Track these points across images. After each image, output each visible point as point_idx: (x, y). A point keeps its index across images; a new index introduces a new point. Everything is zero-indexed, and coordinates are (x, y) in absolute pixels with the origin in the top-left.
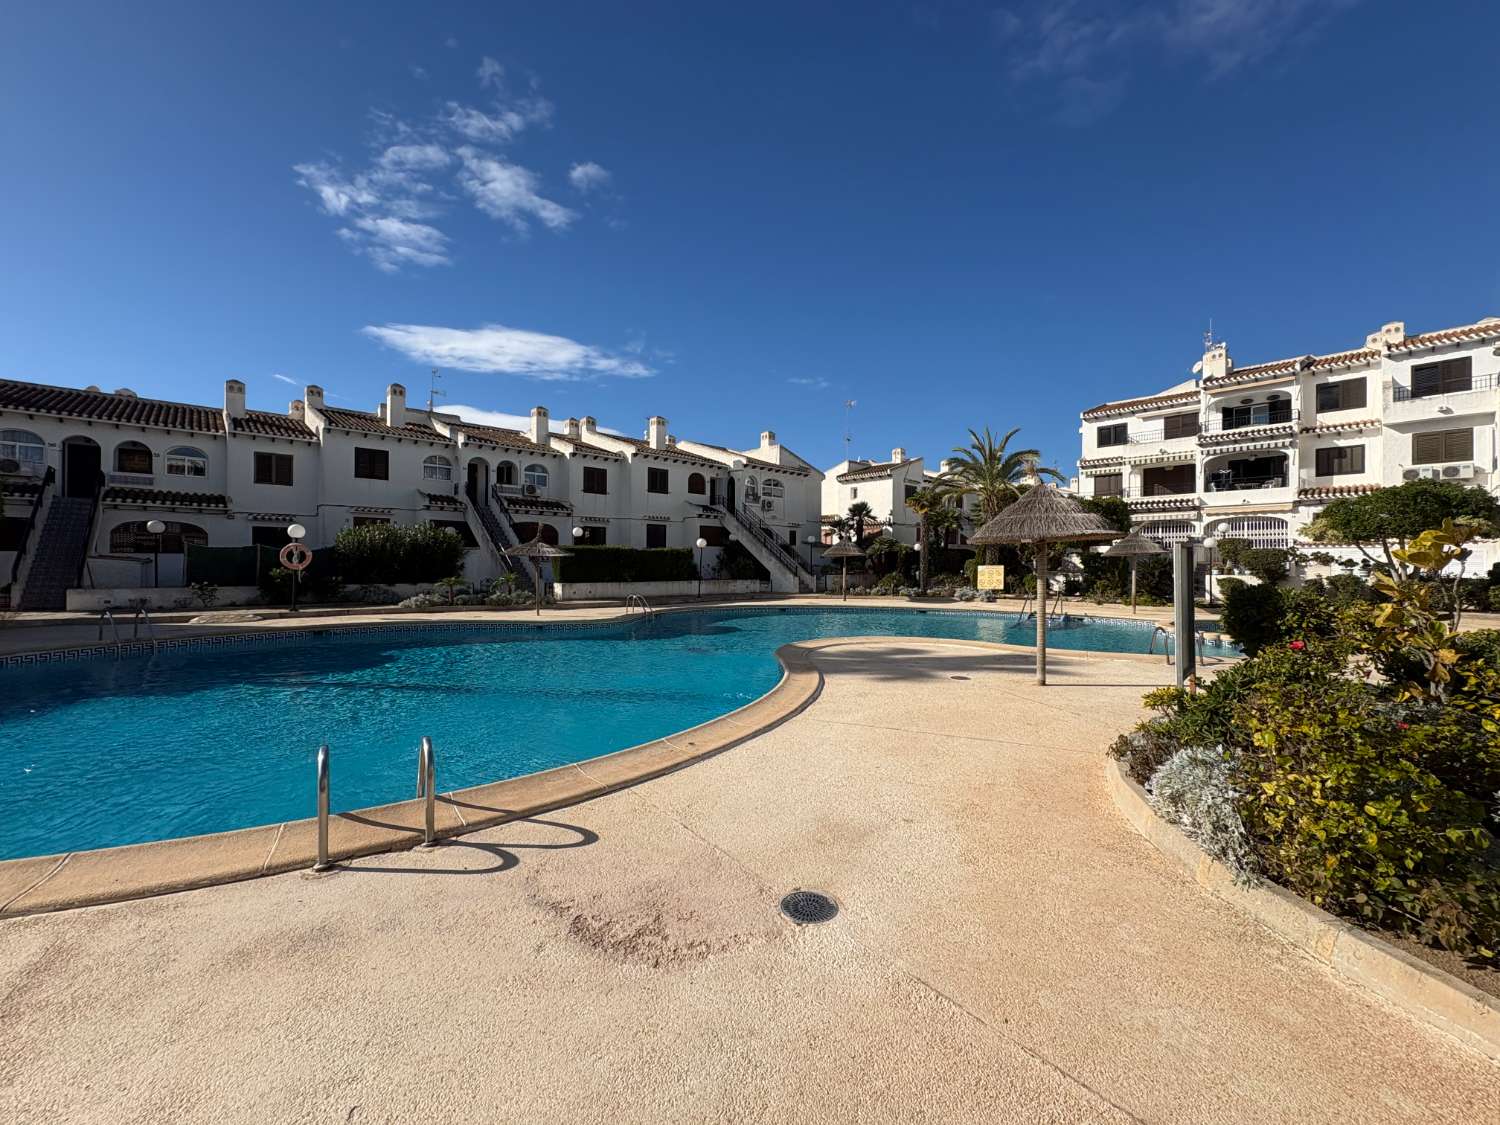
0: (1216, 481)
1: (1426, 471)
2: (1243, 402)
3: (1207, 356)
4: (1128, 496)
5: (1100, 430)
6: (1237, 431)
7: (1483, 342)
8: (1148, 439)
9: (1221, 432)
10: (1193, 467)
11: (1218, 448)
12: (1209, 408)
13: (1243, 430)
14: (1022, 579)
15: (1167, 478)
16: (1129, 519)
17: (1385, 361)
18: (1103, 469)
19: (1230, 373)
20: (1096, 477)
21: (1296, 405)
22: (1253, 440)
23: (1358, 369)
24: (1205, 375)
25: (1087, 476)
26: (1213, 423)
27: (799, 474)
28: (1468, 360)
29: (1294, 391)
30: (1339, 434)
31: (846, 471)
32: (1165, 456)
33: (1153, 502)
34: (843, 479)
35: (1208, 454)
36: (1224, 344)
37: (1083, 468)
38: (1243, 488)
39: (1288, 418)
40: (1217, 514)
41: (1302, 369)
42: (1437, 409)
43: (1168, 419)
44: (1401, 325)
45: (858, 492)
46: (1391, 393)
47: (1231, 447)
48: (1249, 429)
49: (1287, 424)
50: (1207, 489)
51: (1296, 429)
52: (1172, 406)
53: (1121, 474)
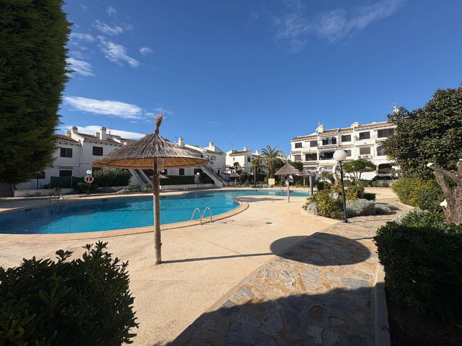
0: (322, 158)
1: (362, 156)
2: (327, 139)
3: (319, 127)
4: (303, 161)
5: (296, 144)
6: (325, 146)
7: (372, 128)
8: (306, 147)
9: (322, 146)
10: (316, 154)
11: (322, 150)
12: (319, 140)
13: (327, 145)
14: (279, 182)
15: (311, 156)
16: (303, 167)
17: (354, 131)
18: (297, 154)
19: (324, 132)
20: (295, 156)
21: (337, 140)
22: (329, 148)
23: (349, 132)
24: (319, 132)
25: (293, 155)
26: (320, 143)
27: (220, 154)
28: (369, 132)
29: (337, 137)
30: (346, 147)
31: (231, 153)
32: (310, 151)
33: (308, 163)
34: (231, 155)
35: (320, 151)
36: (322, 125)
37: (292, 153)
38: (327, 159)
39: (336, 144)
40: (322, 166)
41: (338, 132)
42: (364, 143)
43: (311, 142)
44: (357, 123)
45: (235, 159)
46: (355, 138)
47: (324, 150)
48: (328, 145)
49: (335, 145)
50: (320, 160)
51: (337, 146)
52: (312, 139)
53: (301, 155)
